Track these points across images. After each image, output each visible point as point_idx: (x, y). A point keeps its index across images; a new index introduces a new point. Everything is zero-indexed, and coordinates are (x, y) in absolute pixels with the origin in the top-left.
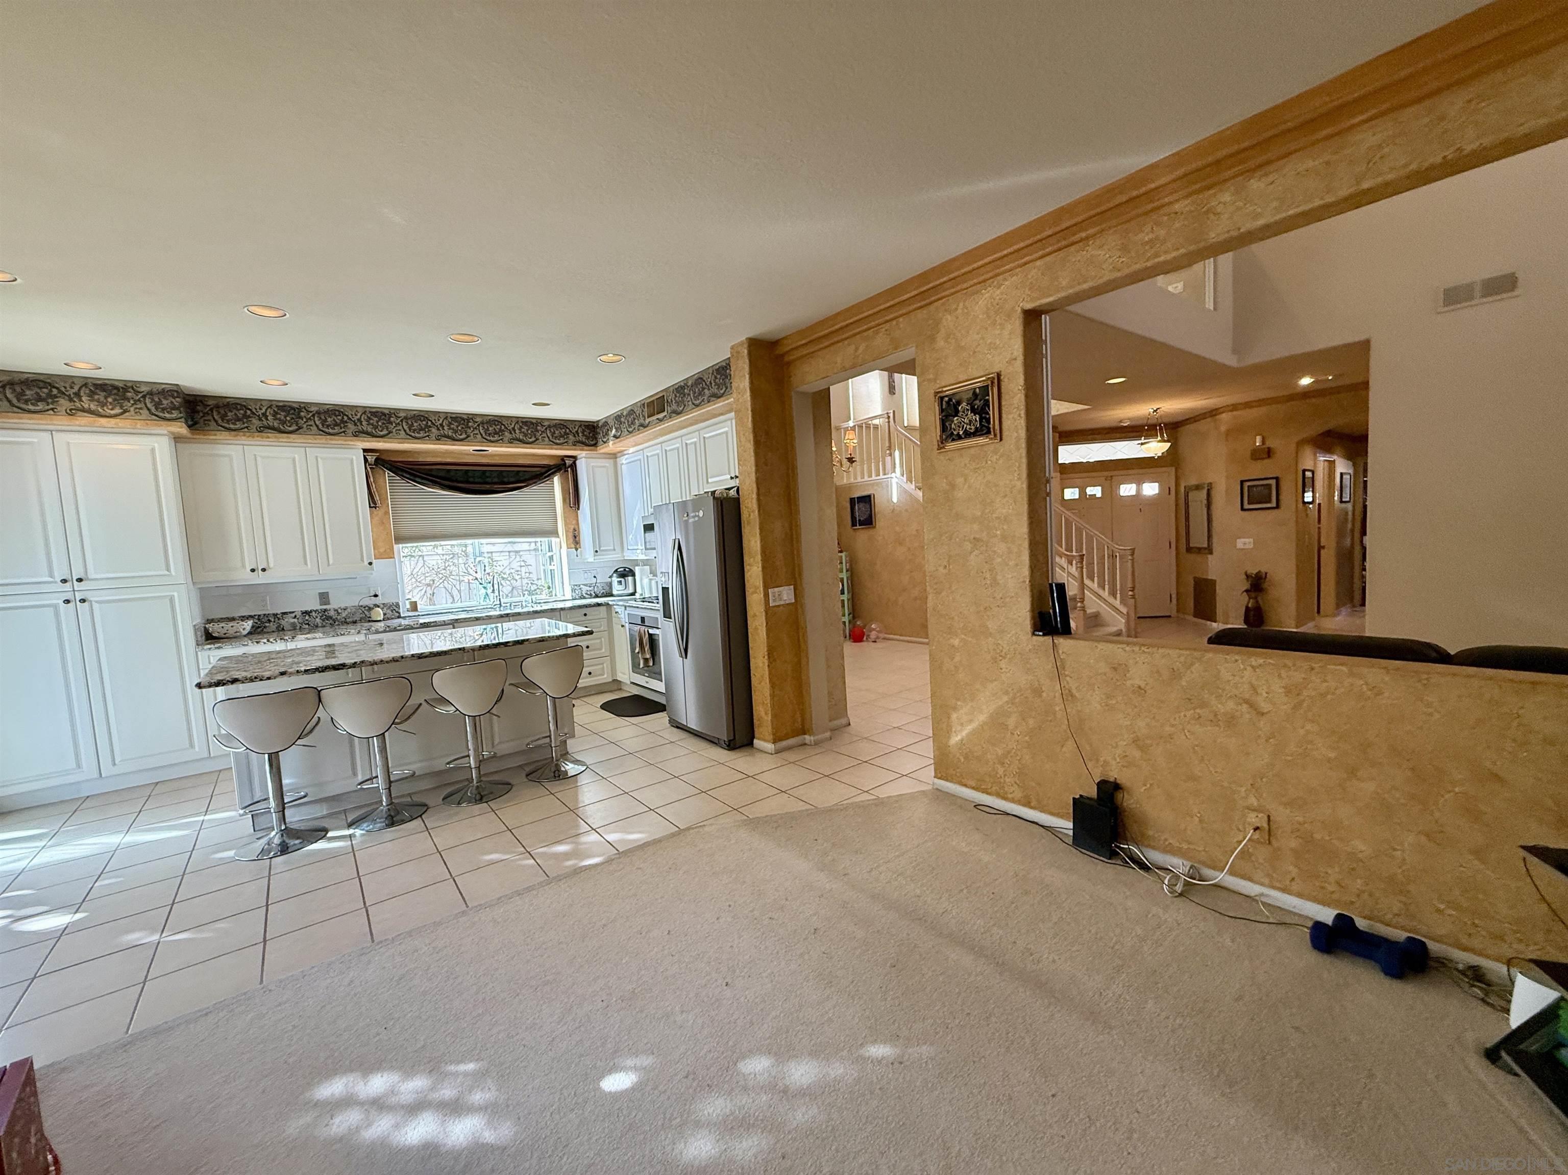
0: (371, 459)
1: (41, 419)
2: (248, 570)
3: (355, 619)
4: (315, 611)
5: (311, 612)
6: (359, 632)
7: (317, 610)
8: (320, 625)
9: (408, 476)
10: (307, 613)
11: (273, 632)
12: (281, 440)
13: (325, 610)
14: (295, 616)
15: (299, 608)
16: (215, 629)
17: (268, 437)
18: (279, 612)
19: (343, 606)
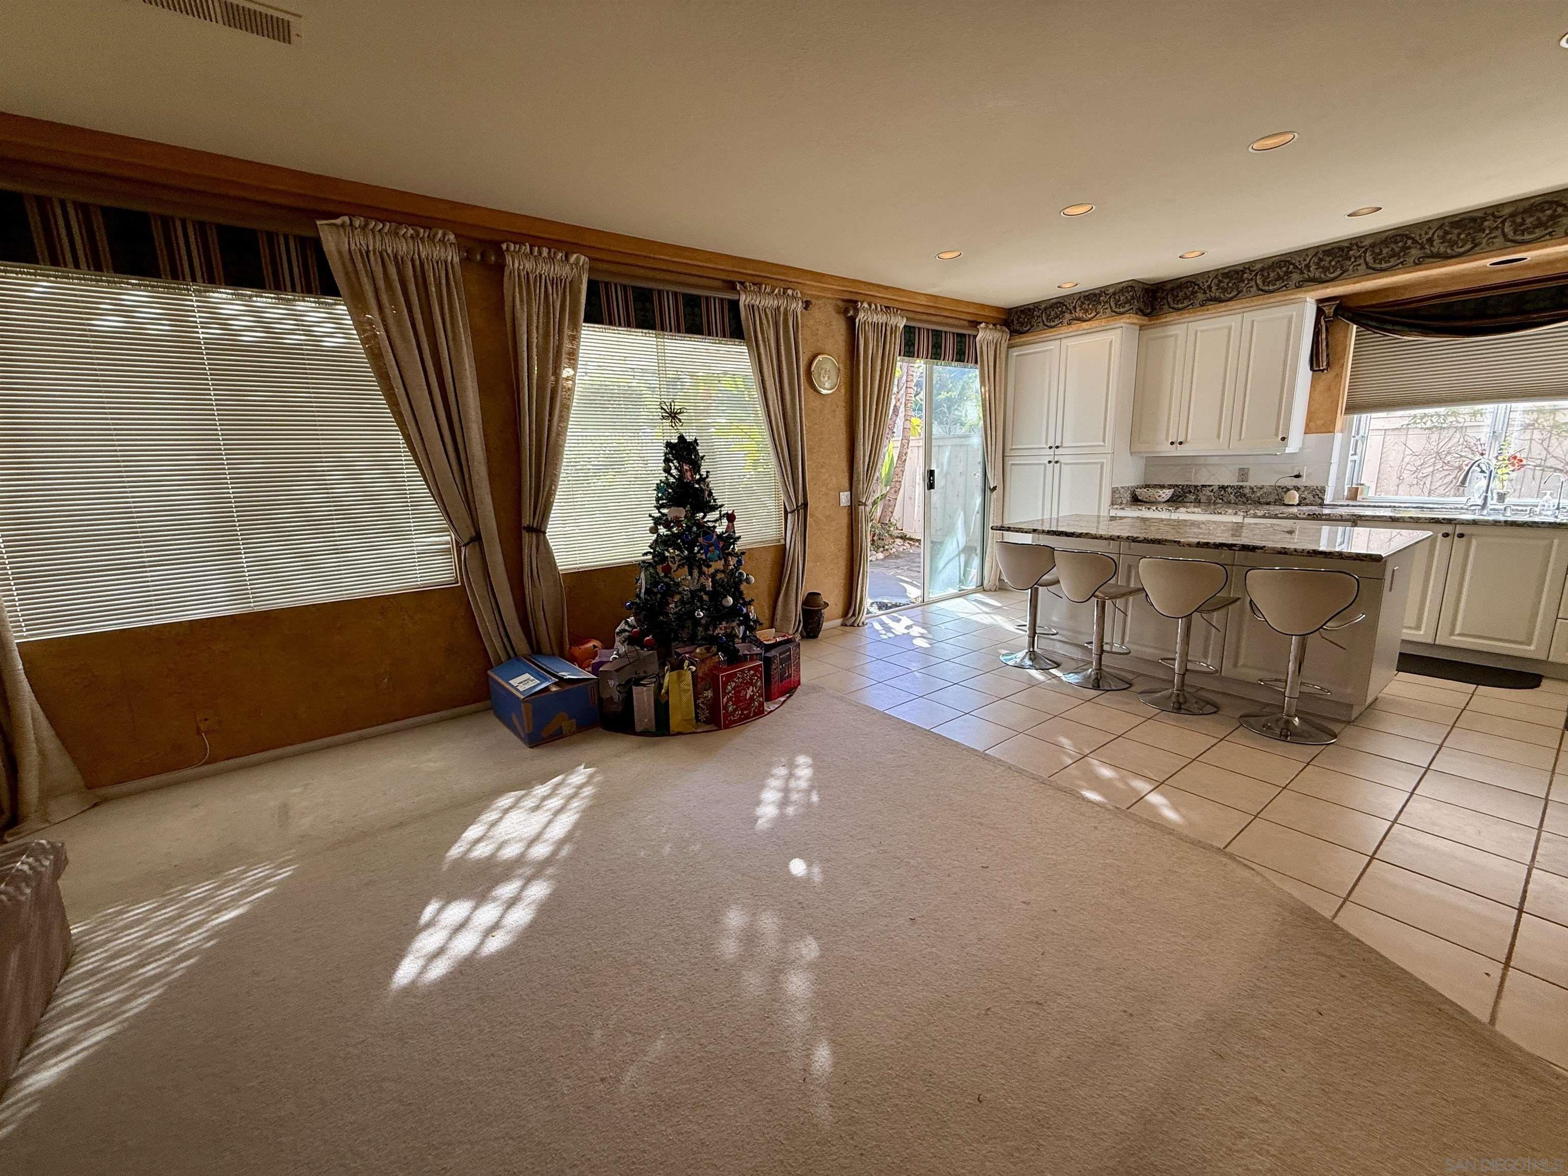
0: (1329, 310)
1: (1055, 331)
2: (1170, 441)
3: (1269, 500)
4: (1231, 487)
5: (1227, 487)
6: (1236, 514)
7: (1233, 486)
8: (1232, 502)
9: (1374, 324)
10: (1223, 488)
11: (1191, 502)
12: (1219, 310)
13: (1241, 487)
14: (1213, 490)
15: (1216, 482)
16: (1142, 493)
17: (1208, 310)
18: (1200, 484)
19: (1259, 485)
